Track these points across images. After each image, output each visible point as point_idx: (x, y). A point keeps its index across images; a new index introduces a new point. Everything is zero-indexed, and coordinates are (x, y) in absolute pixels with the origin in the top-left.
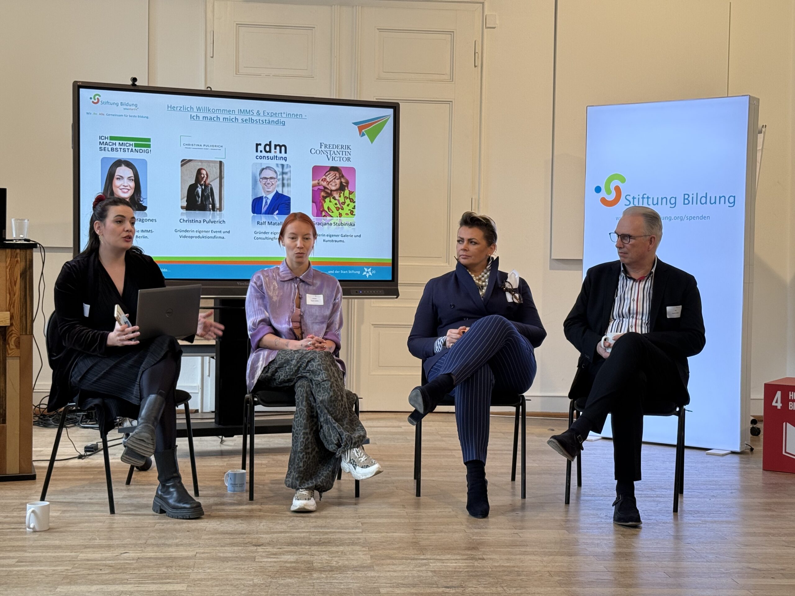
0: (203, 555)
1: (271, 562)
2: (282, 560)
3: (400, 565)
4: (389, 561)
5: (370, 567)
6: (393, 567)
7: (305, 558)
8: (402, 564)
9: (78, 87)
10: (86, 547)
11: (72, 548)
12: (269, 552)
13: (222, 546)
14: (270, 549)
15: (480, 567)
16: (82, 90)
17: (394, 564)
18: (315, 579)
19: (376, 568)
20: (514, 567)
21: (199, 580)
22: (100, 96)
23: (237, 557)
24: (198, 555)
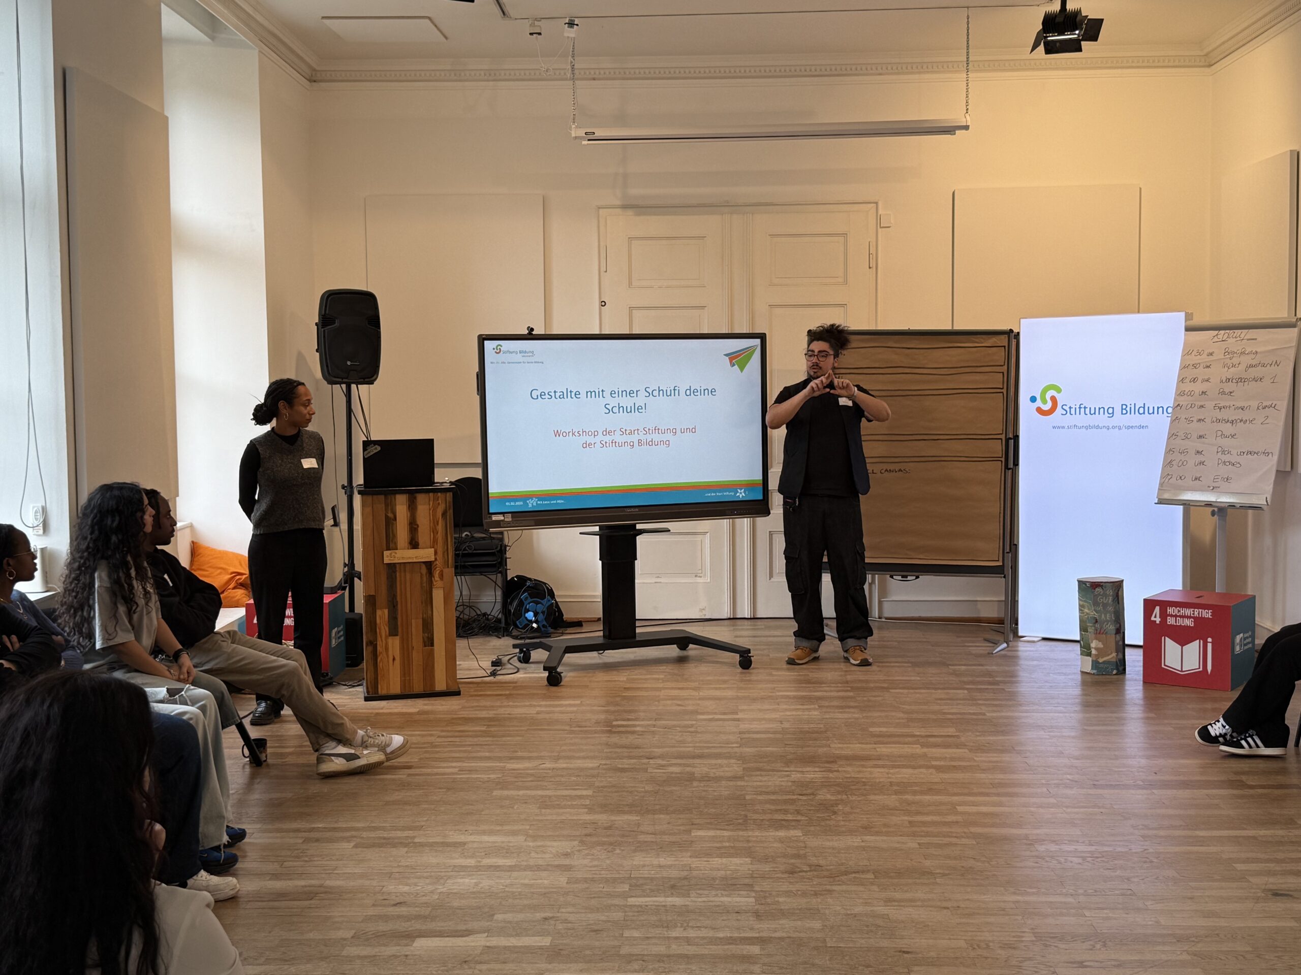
0: (604, 767)
1: (660, 772)
2: (669, 771)
3: (766, 775)
4: (758, 773)
5: (741, 778)
6: (760, 778)
7: (688, 769)
8: (768, 776)
9: (482, 339)
10: (511, 758)
11: (499, 759)
12: (659, 764)
13: (620, 759)
14: (660, 762)
15: (834, 778)
16: (486, 342)
17: (761, 775)
18: (694, 787)
19: (746, 778)
20: (863, 778)
21: (602, 787)
22: (501, 346)
23: (632, 768)
24: (601, 766)
